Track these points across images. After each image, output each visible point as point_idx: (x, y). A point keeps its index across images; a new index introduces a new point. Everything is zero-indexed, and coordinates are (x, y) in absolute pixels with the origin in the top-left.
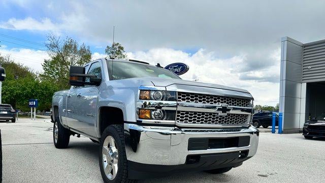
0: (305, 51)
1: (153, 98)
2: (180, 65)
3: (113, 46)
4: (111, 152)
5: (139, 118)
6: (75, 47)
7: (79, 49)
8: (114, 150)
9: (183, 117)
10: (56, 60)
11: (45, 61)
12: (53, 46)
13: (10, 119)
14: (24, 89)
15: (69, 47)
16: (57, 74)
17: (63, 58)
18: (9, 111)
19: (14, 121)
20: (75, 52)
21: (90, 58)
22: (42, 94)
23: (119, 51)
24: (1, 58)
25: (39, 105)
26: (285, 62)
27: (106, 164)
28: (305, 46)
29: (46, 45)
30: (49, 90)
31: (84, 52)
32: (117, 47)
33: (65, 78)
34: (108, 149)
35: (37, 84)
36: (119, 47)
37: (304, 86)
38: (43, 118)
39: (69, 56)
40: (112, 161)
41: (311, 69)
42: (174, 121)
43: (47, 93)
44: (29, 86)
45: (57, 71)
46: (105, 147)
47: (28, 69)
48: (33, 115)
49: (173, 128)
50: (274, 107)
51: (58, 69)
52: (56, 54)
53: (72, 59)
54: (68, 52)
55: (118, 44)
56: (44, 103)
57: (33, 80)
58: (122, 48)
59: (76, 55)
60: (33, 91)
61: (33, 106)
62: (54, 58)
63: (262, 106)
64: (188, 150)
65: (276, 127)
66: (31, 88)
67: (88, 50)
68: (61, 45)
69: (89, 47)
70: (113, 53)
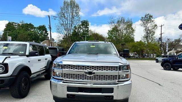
3: (146, 16)
5: (53, 75)
6: (124, 20)
7: (126, 21)
11: (109, 31)
21: (131, 26)
23: (150, 18)
32: (148, 16)
42: (62, 78)
55: (148, 14)
58: (151, 17)
62: (113, 29)
64: (67, 91)
67: (131, 22)
68: (116, 21)
69: (131, 19)
70: (145, 20)
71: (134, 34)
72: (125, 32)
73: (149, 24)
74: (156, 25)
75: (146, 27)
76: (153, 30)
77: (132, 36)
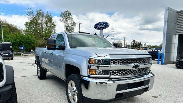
0: (179, 15)
1: (97, 63)
2: (104, 23)
4: (73, 90)
5: (89, 74)
6: (43, 14)
7: (45, 15)
8: (75, 88)
9: (113, 73)
10: (32, 22)
11: (26, 23)
12: (30, 14)
13: (10, 58)
14: (16, 40)
15: (40, 14)
16: (34, 30)
17: (36, 20)
18: (9, 54)
19: (12, 59)
20: (43, 16)
21: (52, 20)
22: (26, 42)
23: (68, 15)
24: (1, 21)
25: (25, 48)
26: (167, 22)
27: (70, 95)
28: (178, 12)
29: (26, 13)
30: (30, 40)
31: (48, 16)
32: (67, 13)
33: (38, 32)
34: (71, 87)
35: (22, 36)
36: (68, 13)
37: (177, 36)
38: (28, 56)
39: (40, 19)
40: (74, 94)
41: (182, 26)
42: (109, 76)
43: (28, 42)
44: (18, 38)
45: (33, 28)
46: (69, 86)
47: (16, 27)
48: (22, 54)
49: (108, 79)
50: (158, 46)
51: (34, 27)
52: (32, 18)
53: (41, 21)
54: (39, 17)
55: (68, 11)
56: (27, 47)
57: (20, 34)
58: (70, 14)
59: (44, 19)
60: (21, 41)
61: (22, 50)
62: (31, 21)
63: (151, 45)
64: (117, 91)
65: (160, 60)
66: (19, 39)
67: (50, 15)
68: (35, 13)
69: (50, 13)
70: (65, 16)
71: (55, 29)
72: (45, 26)
73: (68, 21)
74: (74, 23)
75: (66, 23)
76: (72, 27)
77: (54, 31)
